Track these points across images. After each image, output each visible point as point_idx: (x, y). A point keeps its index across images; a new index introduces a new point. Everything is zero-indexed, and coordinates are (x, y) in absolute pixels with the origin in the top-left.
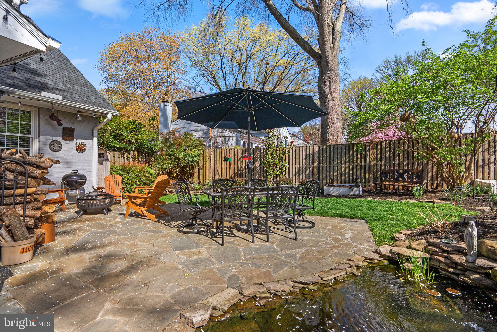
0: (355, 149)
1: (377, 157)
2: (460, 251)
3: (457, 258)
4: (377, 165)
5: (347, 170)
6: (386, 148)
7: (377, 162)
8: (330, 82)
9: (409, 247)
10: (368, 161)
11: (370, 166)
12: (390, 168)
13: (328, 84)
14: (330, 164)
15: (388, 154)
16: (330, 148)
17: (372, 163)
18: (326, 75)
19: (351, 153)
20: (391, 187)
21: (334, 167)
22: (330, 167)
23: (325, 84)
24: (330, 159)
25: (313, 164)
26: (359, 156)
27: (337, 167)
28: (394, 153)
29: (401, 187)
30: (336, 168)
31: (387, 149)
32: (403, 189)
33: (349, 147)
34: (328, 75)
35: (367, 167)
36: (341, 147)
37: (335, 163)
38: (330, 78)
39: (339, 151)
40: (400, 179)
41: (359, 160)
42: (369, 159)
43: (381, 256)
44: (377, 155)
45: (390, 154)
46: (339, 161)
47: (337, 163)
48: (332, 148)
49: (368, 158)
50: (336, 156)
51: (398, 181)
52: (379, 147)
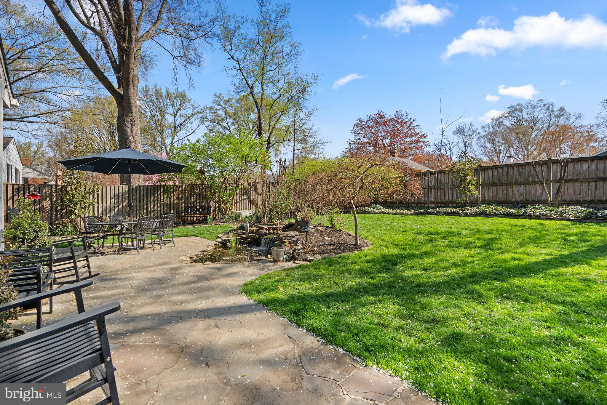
0: (162, 189)
1: (179, 196)
2: (244, 233)
3: (244, 236)
4: (179, 203)
5: (156, 207)
6: (185, 190)
7: (179, 201)
8: (132, 125)
9: (228, 237)
10: (172, 200)
11: (174, 204)
12: (188, 205)
13: (129, 126)
14: (140, 202)
15: (186, 195)
16: (140, 188)
17: (176, 202)
18: (127, 117)
19: (159, 193)
20: (189, 218)
21: (143, 205)
22: (140, 205)
23: (126, 126)
24: (140, 199)
25: (122, 203)
26: (165, 196)
27: (147, 205)
28: (191, 193)
29: (195, 218)
30: (145, 206)
31: (186, 191)
32: (197, 220)
33: (157, 188)
34: (130, 118)
35: (172, 204)
36: (151, 188)
37: (145, 201)
38: (132, 121)
39: (149, 191)
40: (198, 212)
41: (164, 198)
42: (174, 198)
43: (219, 242)
44: (179, 195)
45: (188, 195)
46: (149, 199)
47: (147, 202)
48: (142, 188)
49: (172, 197)
50: (145, 195)
51: (197, 214)
52: (180, 189)
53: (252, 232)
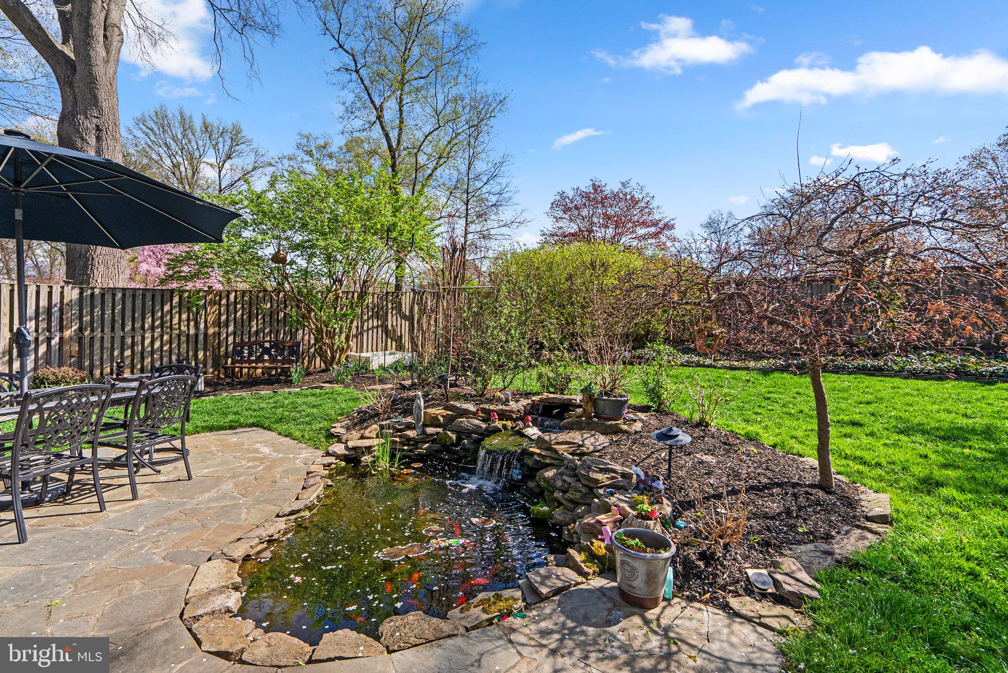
0: (176, 300)
1: (219, 319)
3: (411, 434)
4: (219, 334)
5: (157, 345)
6: (236, 303)
7: (220, 328)
8: (99, 139)
9: (362, 437)
10: (202, 326)
11: (206, 335)
12: (242, 338)
13: (93, 141)
14: (113, 329)
15: (239, 314)
16: (114, 295)
17: (211, 331)
18: (86, 117)
19: (167, 308)
20: (245, 371)
21: (123, 338)
22: (113, 338)
23: (82, 139)
24: (113, 320)
25: (61, 330)
26: (184, 316)
27: (133, 337)
28: (250, 312)
29: (259, 371)
30: (129, 341)
31: (239, 306)
32: (263, 373)
33: (162, 296)
34: (95, 120)
35: (201, 337)
36: (144, 296)
37: (128, 328)
38: (98, 128)
39: (139, 303)
40: (266, 357)
41: (180, 321)
42: (206, 322)
44: (220, 314)
45: (242, 315)
46: (138, 325)
47: (133, 329)
48: (119, 295)
49: (203, 320)
50: (128, 313)
51: (263, 361)
52: (224, 302)
53: (434, 422)
